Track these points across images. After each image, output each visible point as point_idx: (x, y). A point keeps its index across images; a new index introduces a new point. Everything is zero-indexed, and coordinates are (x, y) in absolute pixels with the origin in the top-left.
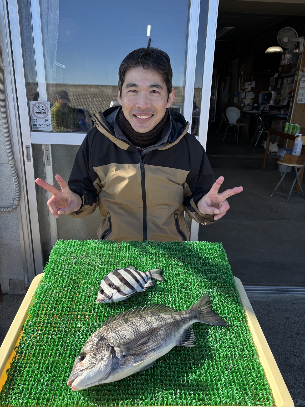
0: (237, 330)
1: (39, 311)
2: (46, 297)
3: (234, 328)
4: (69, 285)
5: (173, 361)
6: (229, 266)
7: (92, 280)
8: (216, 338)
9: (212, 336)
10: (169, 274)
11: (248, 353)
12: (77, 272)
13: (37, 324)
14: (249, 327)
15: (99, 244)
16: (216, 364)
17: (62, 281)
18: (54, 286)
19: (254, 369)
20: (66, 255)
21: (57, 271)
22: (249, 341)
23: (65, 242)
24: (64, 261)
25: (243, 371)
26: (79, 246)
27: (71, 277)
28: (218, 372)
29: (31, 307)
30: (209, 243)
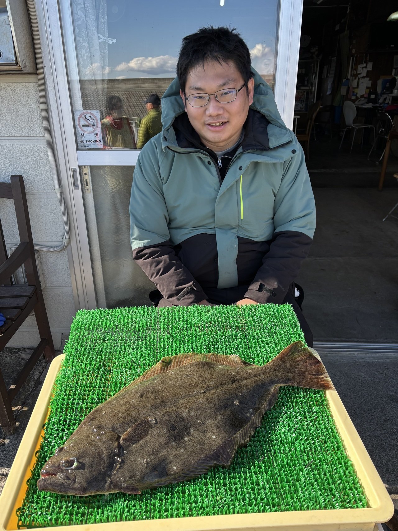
0: (316, 417)
1: (63, 404)
2: (71, 387)
3: (312, 414)
4: (99, 369)
5: (237, 460)
6: (303, 334)
7: (128, 362)
8: (289, 429)
9: (284, 426)
10: (226, 349)
11: (331, 444)
12: (106, 352)
13: (61, 421)
14: (332, 413)
15: (133, 312)
16: (292, 460)
17: (88, 365)
18: (80, 371)
19: (341, 465)
20: (91, 329)
21: (81, 352)
22: (332, 429)
23: (88, 313)
24: (90, 337)
25: (327, 468)
26: (106, 316)
27: (100, 358)
28: (295, 469)
29: (52, 400)
30: (275, 306)
